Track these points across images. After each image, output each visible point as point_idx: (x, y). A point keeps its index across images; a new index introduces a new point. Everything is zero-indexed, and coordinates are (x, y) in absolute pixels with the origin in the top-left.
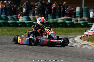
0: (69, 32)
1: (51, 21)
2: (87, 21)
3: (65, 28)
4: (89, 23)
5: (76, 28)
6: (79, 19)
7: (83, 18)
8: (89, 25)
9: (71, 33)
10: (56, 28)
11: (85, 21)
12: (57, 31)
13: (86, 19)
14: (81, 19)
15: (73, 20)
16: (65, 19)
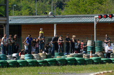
0: (80, 70)
1: (57, 58)
2: (100, 57)
3: (74, 66)
4: (102, 59)
5: (87, 66)
6: (91, 55)
7: (96, 53)
8: (102, 61)
9: (82, 72)
10: (64, 67)
11: (98, 56)
12: (66, 69)
13: (99, 54)
14: (93, 54)
15: (84, 57)
16: (74, 55)
